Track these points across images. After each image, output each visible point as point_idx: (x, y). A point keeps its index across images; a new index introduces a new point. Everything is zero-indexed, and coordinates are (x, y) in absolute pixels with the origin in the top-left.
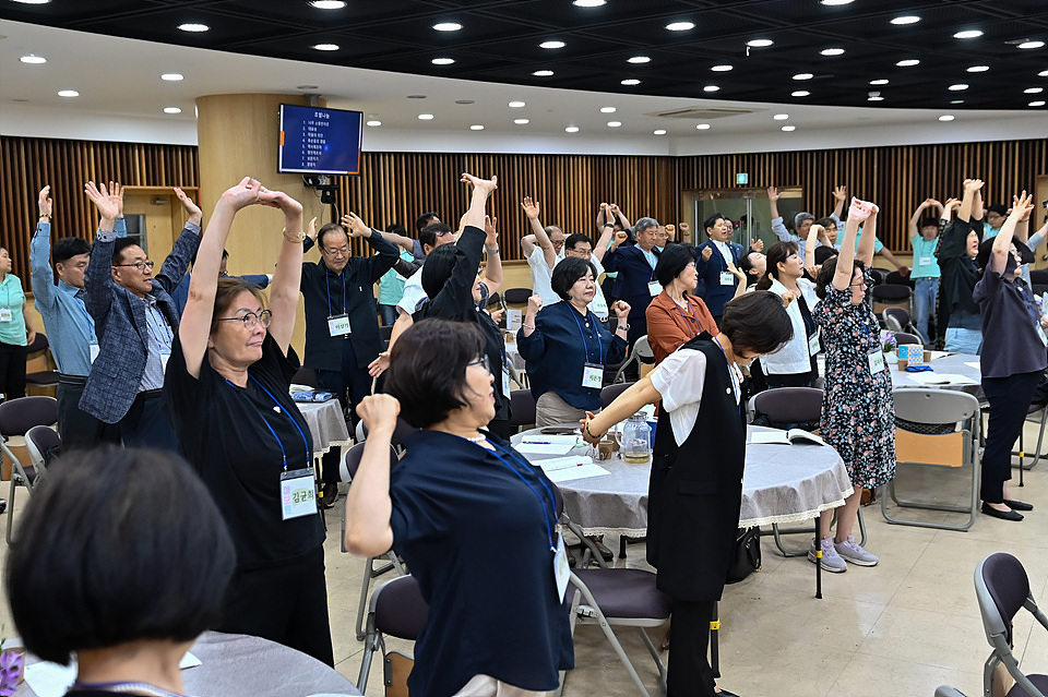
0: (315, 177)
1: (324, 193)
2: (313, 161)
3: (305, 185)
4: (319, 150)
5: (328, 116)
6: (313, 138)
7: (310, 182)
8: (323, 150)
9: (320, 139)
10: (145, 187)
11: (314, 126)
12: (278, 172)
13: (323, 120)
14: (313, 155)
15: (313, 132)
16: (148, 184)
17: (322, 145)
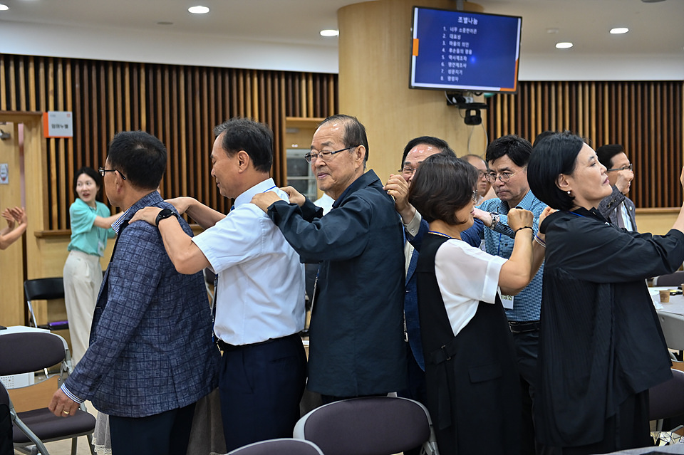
0: (459, 95)
1: (468, 112)
2: (455, 75)
3: (448, 104)
4: (463, 62)
5: (475, 22)
6: (456, 47)
7: (454, 100)
8: (467, 62)
9: (465, 48)
10: (311, 119)
11: (457, 33)
12: (410, 87)
13: (469, 26)
14: (456, 68)
15: (457, 40)
16: (315, 116)
17: (468, 56)
